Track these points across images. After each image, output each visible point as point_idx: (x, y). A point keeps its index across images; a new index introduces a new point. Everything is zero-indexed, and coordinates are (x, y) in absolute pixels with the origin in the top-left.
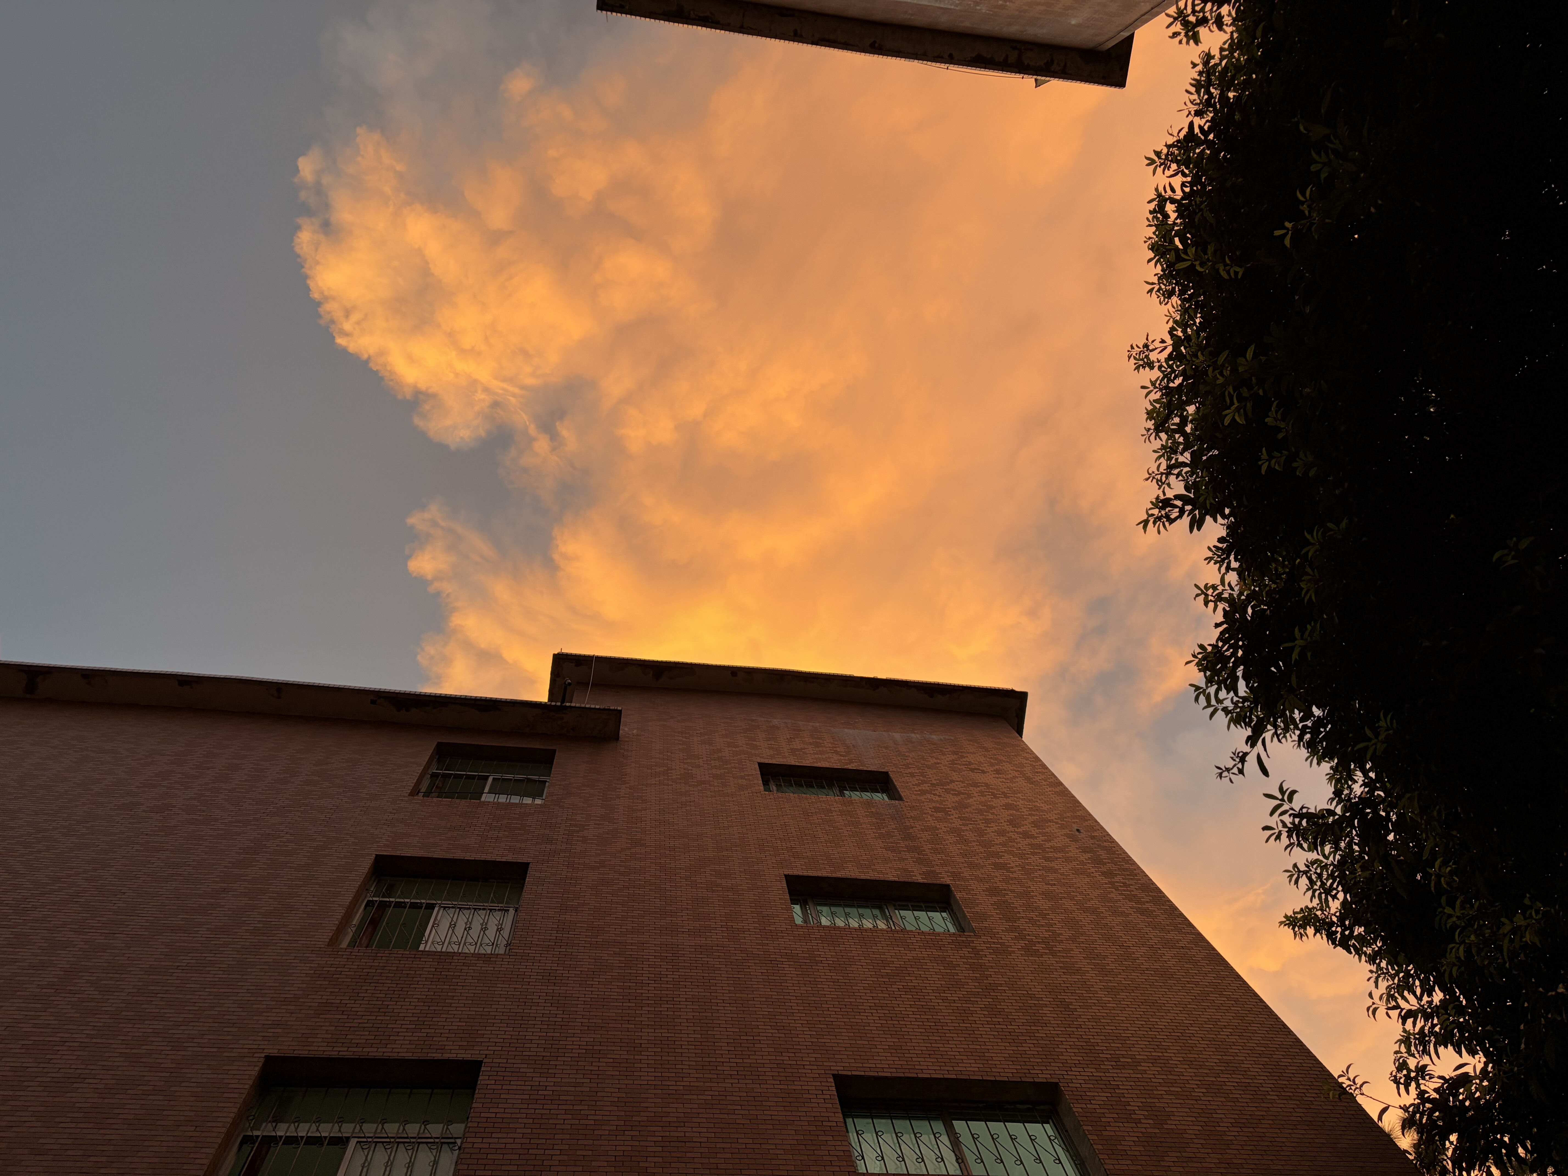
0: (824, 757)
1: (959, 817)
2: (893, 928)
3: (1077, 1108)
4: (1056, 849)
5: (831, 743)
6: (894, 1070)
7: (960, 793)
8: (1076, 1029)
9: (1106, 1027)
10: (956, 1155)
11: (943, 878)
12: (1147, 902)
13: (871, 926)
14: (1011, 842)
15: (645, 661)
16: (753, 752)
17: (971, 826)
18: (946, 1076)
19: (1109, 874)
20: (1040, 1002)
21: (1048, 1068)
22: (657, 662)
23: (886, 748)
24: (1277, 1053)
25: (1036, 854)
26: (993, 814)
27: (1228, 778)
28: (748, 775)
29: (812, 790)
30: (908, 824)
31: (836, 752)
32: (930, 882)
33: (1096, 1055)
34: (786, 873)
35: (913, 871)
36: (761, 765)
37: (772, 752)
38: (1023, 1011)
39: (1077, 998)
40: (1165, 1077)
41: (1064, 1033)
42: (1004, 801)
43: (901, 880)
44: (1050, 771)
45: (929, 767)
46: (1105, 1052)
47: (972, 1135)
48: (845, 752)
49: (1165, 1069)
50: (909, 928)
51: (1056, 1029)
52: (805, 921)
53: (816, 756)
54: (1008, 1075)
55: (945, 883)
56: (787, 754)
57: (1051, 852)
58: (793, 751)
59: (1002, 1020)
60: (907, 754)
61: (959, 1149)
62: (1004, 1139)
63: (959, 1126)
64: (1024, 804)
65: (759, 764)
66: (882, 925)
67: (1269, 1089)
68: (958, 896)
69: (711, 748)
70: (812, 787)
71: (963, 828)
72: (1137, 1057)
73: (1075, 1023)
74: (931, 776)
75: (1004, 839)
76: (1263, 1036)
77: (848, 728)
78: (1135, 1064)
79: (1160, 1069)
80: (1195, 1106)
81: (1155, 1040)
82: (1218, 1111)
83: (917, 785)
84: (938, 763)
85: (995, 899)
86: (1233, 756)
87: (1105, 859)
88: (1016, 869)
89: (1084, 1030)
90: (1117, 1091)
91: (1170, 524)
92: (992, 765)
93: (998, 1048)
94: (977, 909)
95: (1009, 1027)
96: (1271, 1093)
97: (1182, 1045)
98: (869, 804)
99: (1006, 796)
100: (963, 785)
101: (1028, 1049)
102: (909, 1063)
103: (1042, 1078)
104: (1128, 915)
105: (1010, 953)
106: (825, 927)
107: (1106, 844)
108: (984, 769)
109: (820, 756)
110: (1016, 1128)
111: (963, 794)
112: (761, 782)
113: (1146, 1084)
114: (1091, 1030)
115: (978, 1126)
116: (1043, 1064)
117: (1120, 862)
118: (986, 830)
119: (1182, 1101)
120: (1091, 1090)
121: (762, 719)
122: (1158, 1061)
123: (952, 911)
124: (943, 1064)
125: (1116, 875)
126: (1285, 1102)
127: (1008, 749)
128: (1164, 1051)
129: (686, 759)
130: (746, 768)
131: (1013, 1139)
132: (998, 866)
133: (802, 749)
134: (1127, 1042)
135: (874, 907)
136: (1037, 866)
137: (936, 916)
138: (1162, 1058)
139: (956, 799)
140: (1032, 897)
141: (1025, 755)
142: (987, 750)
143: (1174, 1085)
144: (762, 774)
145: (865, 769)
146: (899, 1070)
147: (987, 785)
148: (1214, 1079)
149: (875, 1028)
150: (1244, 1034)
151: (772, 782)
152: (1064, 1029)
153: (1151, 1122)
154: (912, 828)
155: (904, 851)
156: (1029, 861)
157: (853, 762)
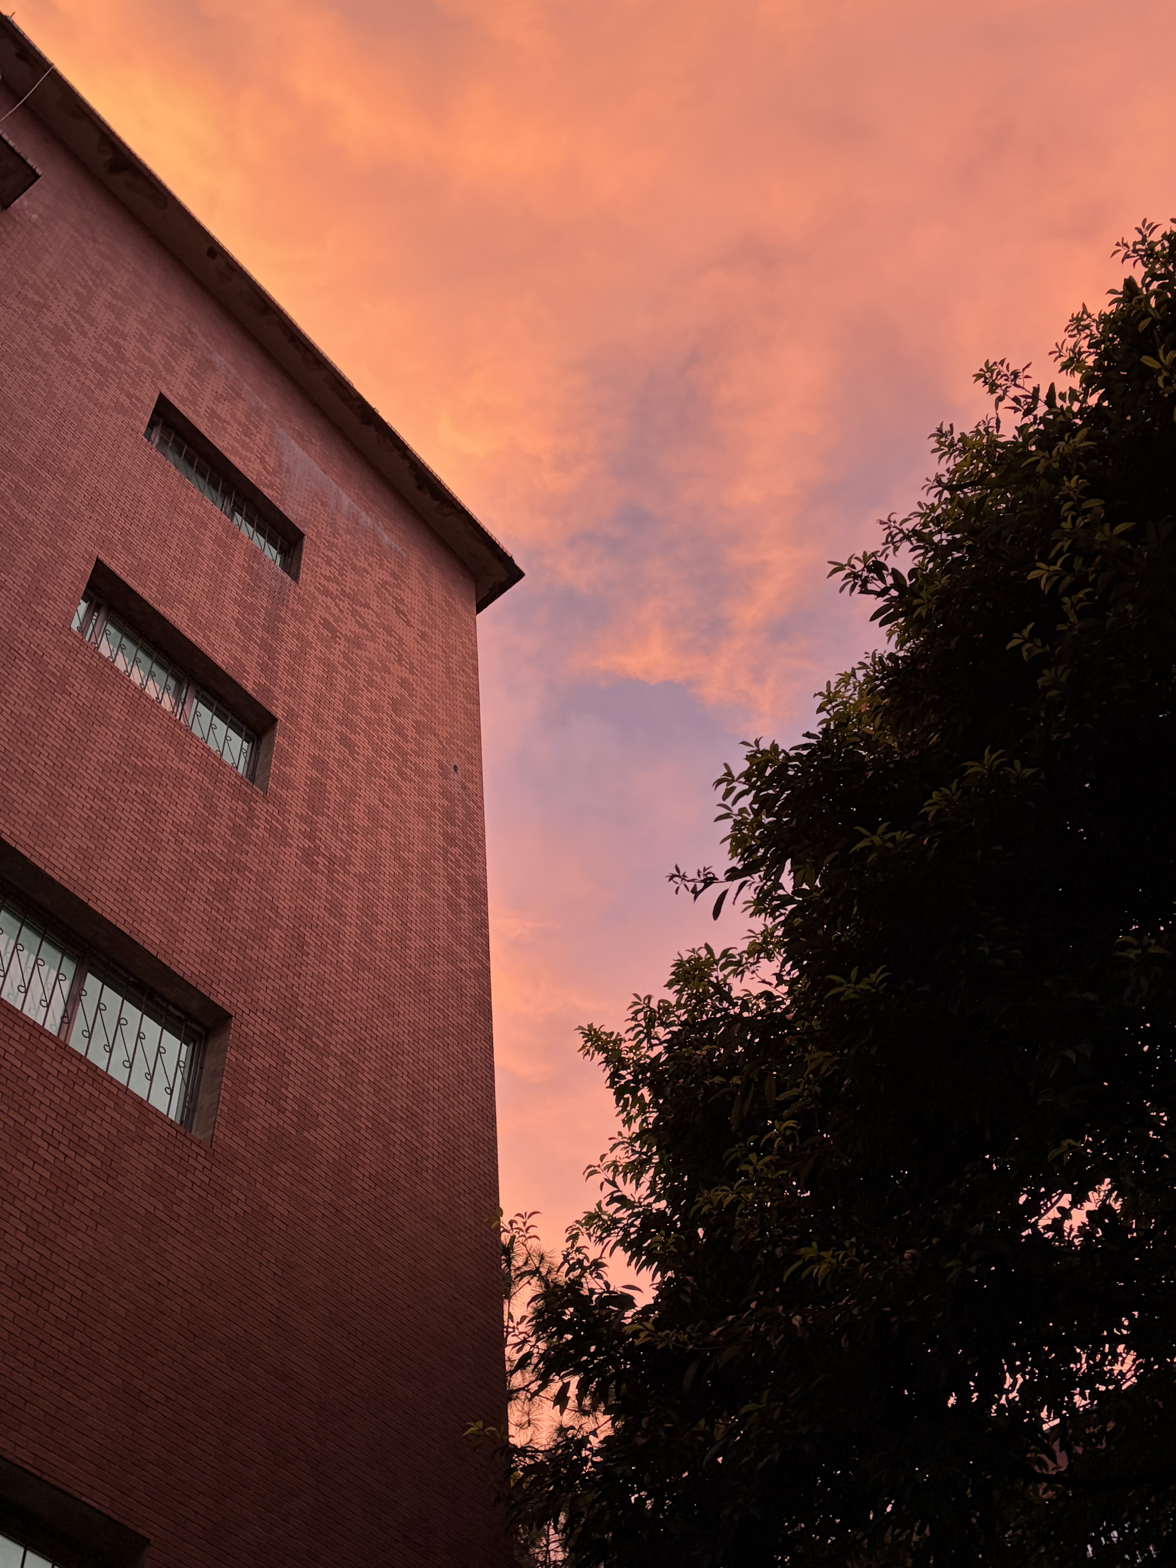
0: (244, 452)
1: (344, 653)
2: (178, 717)
3: (232, 1055)
4: (417, 770)
5: (265, 444)
6: (66, 878)
7: (364, 626)
8: (292, 975)
9: (324, 995)
10: (66, 1010)
11: (277, 707)
12: (464, 898)
13: (154, 696)
14: (378, 725)
15: (113, 134)
16: (164, 373)
17: (349, 673)
18: (118, 925)
19: (450, 838)
20: (278, 920)
21: (234, 994)
22: (129, 150)
23: (323, 504)
24: (466, 1137)
25: (395, 758)
26: (382, 678)
27: (677, 885)
28: (138, 399)
29: (201, 480)
30: (283, 614)
31: (262, 461)
32: (259, 699)
33: (293, 1016)
34: (101, 557)
35: (248, 673)
36: (162, 399)
37: (186, 394)
38: (253, 916)
39: (319, 944)
40: (342, 1085)
41: (278, 969)
42: (406, 674)
43: (227, 672)
44: (477, 680)
45: (354, 567)
46: (304, 1019)
47: (99, 1003)
48: (273, 468)
49: (349, 1078)
50: (196, 730)
51: (273, 960)
52: (82, 629)
53: (236, 444)
54: (187, 972)
55: (273, 713)
56: (202, 412)
57: (411, 768)
58: (213, 415)
59: (223, 909)
60: (341, 531)
61: (74, 1006)
62: (130, 1032)
63: (92, 983)
64: (423, 695)
65: (161, 397)
66: (167, 703)
67: (431, 1167)
68: (278, 739)
69: (117, 324)
70: (203, 476)
71: (340, 668)
72: (332, 1047)
73: (297, 968)
74: (347, 579)
75: (374, 715)
76: (467, 1112)
77: (296, 442)
78: (324, 1053)
79: (344, 1074)
80: (350, 1134)
81: (362, 1042)
82: (367, 1154)
83: (328, 579)
84: (367, 573)
85: (315, 774)
86: (702, 870)
87: (459, 820)
88: (361, 758)
89: (300, 982)
90: (285, 1067)
91: (861, 592)
92: (423, 622)
93: (198, 936)
94: (287, 770)
95: (225, 921)
96: (430, 1172)
97: (384, 1066)
98: (256, 555)
99: (411, 669)
100: (375, 619)
101: (228, 959)
102: (88, 882)
103: (220, 1000)
104: (436, 896)
105: (287, 844)
106: (101, 656)
107: (472, 804)
108: (411, 619)
109: (240, 449)
110: (151, 1027)
111: (368, 630)
112: (147, 420)
113: (319, 1079)
114: (307, 987)
115: (112, 998)
116: (232, 986)
117: (471, 834)
118: (362, 691)
119: (340, 1120)
120: (261, 1047)
121: (204, 341)
122: (349, 1066)
123: (258, 748)
124: (126, 910)
125: (456, 845)
126: (435, 1188)
127: (453, 618)
128: (362, 1059)
129: (77, 312)
130: (142, 387)
131: (140, 1037)
132: (345, 741)
133: (225, 421)
134: (334, 1025)
135: (174, 676)
136: (385, 772)
137: (236, 741)
138: (354, 1065)
139: (357, 629)
140: (354, 802)
141: (466, 641)
142: (430, 601)
143: (346, 1099)
144: (155, 411)
145: (281, 509)
146: (71, 881)
147: (401, 640)
148: (387, 1121)
149: (78, 816)
150: (451, 1099)
151: (159, 431)
152: (280, 966)
153: (295, 1119)
154: (284, 623)
155: (256, 642)
156: (382, 761)
157: (273, 489)
